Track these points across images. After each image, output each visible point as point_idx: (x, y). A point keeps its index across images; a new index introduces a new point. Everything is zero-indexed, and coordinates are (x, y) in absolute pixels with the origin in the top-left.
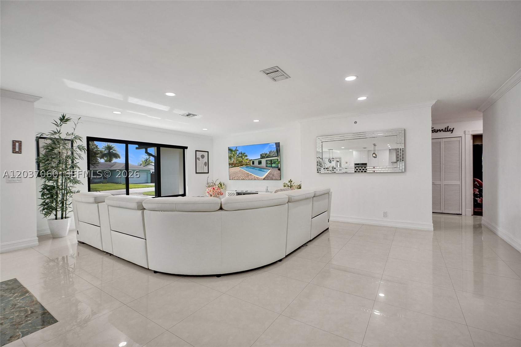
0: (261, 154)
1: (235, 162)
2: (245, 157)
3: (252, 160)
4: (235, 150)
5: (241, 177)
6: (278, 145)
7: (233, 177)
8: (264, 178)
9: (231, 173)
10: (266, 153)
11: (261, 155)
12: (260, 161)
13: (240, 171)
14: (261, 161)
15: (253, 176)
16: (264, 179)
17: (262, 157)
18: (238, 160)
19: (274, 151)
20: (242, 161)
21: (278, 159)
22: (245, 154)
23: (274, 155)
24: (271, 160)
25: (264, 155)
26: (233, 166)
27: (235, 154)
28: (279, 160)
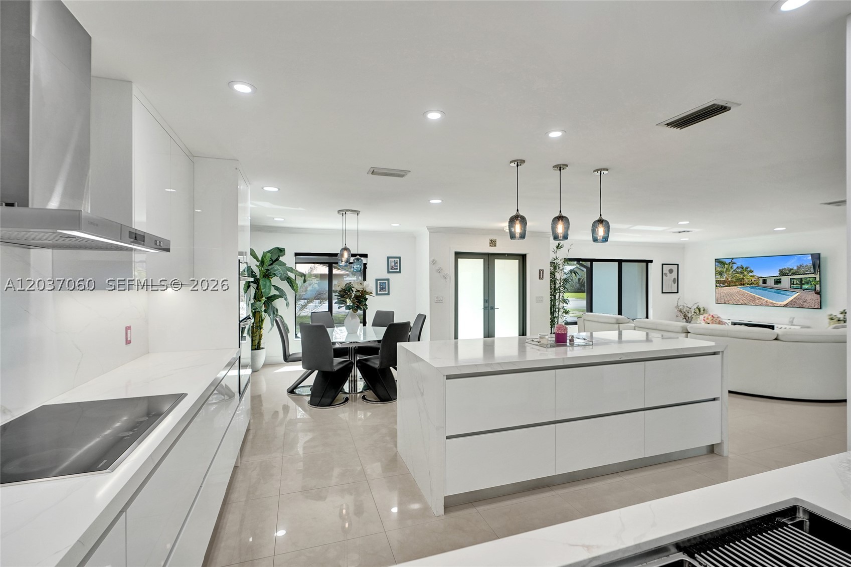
0: (781, 269)
1: (730, 280)
2: (748, 273)
3: (762, 277)
4: (730, 263)
5: (741, 301)
6: (816, 257)
7: (726, 300)
8: (786, 303)
9: (722, 295)
10: (791, 268)
11: (781, 271)
12: (777, 279)
13: (738, 293)
14: (781, 279)
15: (763, 300)
16: (785, 306)
17: (783, 273)
18: (735, 276)
19: (807, 266)
20: (743, 279)
21: (816, 278)
22: (748, 269)
23: (807, 271)
24: (801, 279)
25: (787, 272)
26: (726, 284)
27: (730, 269)
28: (818, 279)
